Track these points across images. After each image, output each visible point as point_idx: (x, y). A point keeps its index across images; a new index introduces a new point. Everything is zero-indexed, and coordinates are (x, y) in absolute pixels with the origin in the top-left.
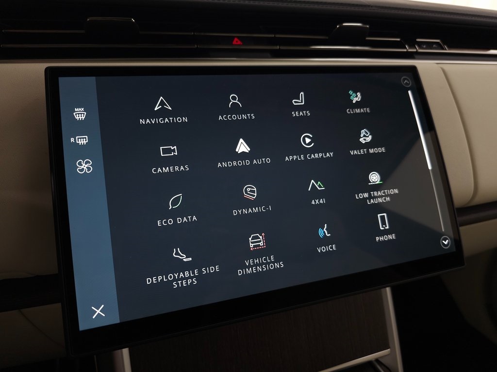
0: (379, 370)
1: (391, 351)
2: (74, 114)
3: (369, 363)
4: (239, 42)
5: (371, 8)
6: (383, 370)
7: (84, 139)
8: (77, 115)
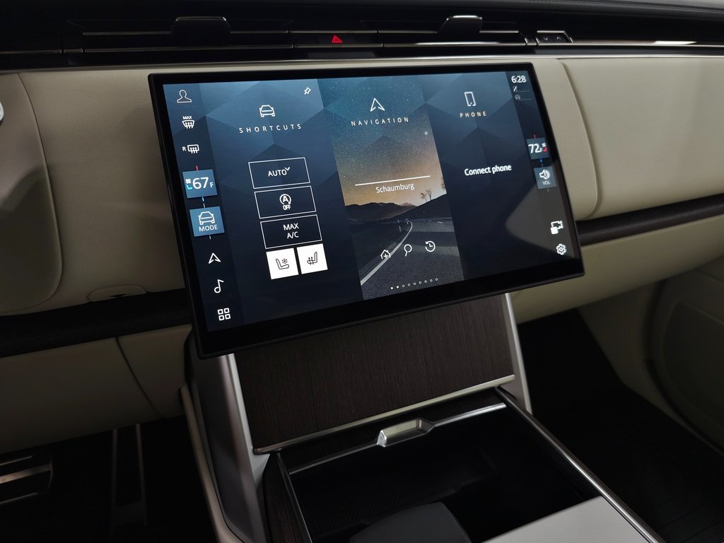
2: (183, 122)
4: (339, 41)
7: (196, 148)
8: (186, 124)
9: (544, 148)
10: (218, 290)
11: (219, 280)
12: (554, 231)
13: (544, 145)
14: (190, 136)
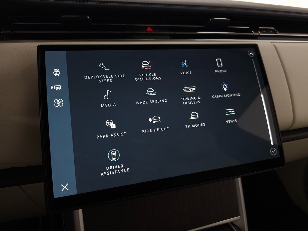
0: (233, 229)
1: (241, 217)
2: (53, 72)
3: (227, 225)
4: (151, 30)
5: (231, 9)
6: (236, 230)
7: (59, 87)
8: (55, 73)
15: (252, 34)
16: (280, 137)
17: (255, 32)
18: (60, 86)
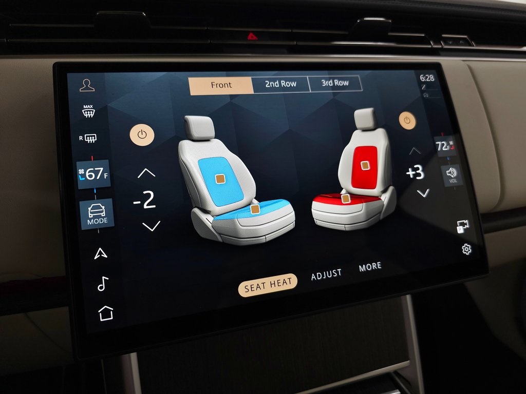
1: (410, 363)
2: (83, 111)
3: (387, 375)
4: (255, 38)
7: (93, 138)
8: (86, 112)
9: (451, 146)
10: (102, 287)
11: (103, 277)
12: (460, 230)
13: (451, 143)
14: (89, 126)
15: (430, 47)
16: (480, 223)
17: (435, 43)
18: (94, 136)
